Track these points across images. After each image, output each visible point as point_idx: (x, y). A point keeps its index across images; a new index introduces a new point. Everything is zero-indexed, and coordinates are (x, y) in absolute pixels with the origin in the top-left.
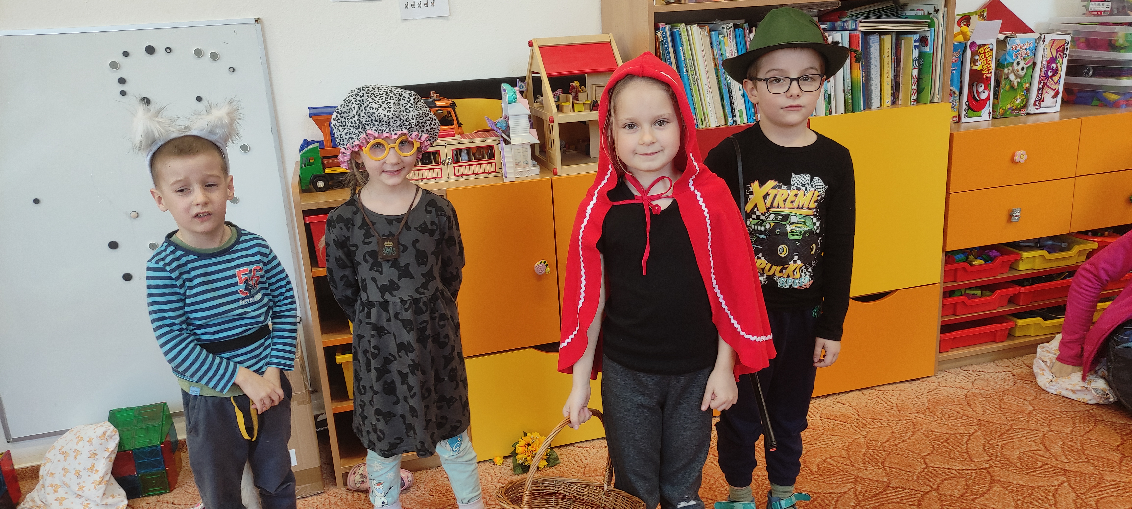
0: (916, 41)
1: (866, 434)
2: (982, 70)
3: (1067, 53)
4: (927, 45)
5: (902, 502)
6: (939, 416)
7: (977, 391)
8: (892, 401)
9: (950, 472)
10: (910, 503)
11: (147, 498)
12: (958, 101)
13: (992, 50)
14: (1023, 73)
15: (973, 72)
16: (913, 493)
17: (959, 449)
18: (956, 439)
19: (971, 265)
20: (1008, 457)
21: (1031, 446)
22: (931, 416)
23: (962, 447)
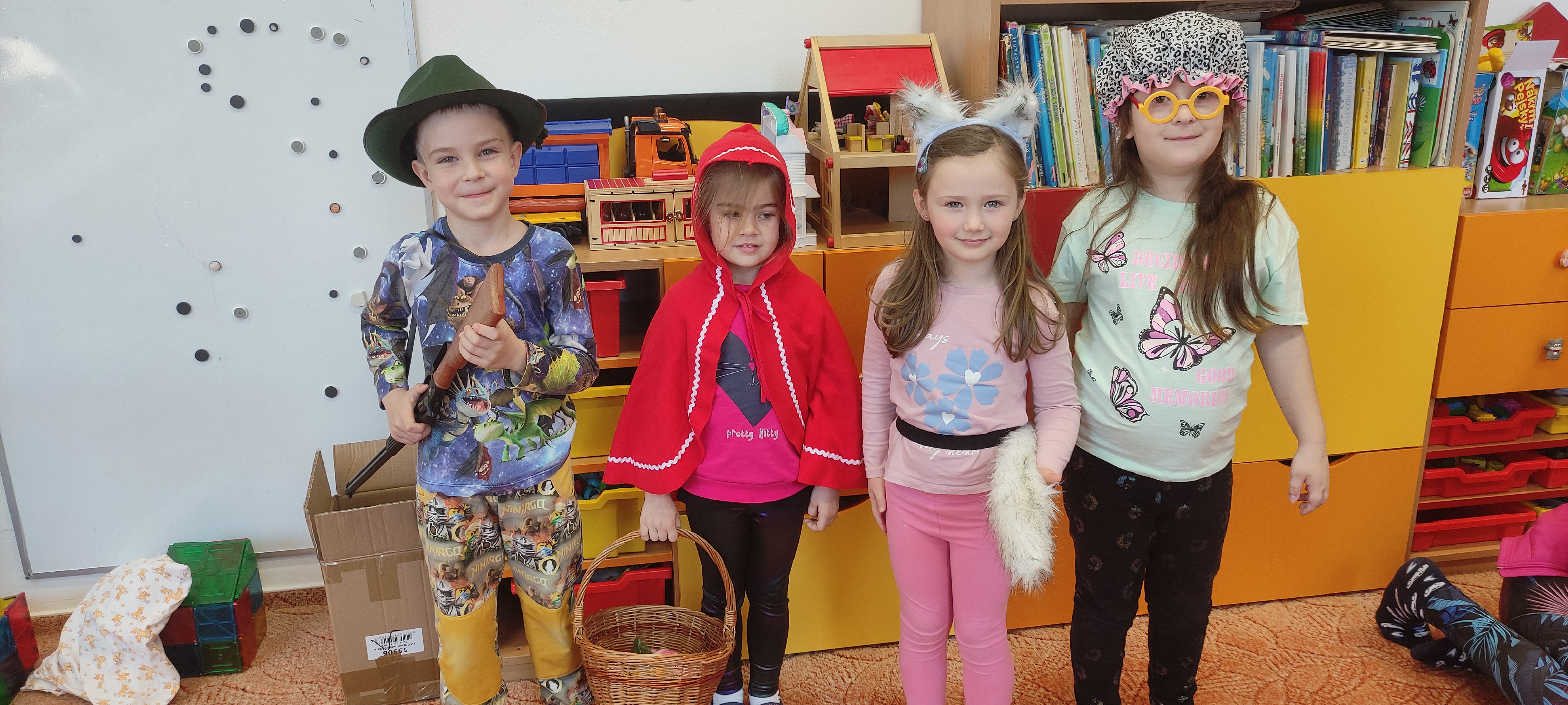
0: (1415, 69)
1: (1287, 675)
2: (1519, 118)
4: (1433, 76)
8: (1331, 624)
11: (209, 678)
12: (1474, 164)
13: (1537, 87)
15: (1503, 120)
18: (1430, 697)
19: (1474, 421)
22: (1391, 654)
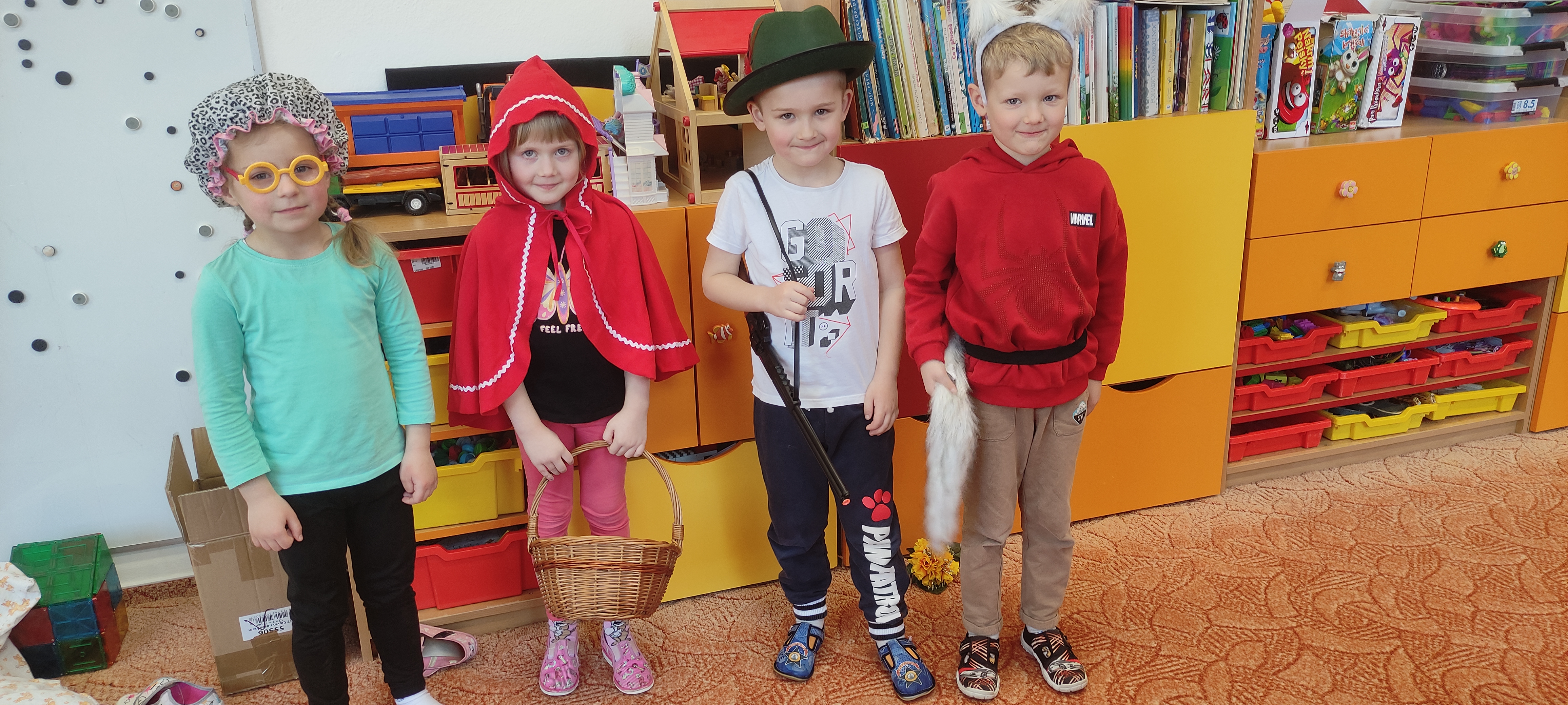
0: (1210, 20)
1: (1127, 578)
2: (1299, 64)
3: (1415, 43)
4: (1225, 26)
5: (1178, 677)
6: (1227, 553)
7: (1279, 517)
8: (1162, 530)
9: (1243, 633)
10: (1189, 679)
11: (71, 677)
12: (1264, 107)
13: (1313, 36)
14: (1354, 70)
15: (1286, 67)
16: (1192, 664)
17: (1255, 600)
18: (1251, 586)
19: (1275, 340)
20: (1322, 611)
21: (1353, 596)
22: (1216, 552)
23: (1260, 597)
